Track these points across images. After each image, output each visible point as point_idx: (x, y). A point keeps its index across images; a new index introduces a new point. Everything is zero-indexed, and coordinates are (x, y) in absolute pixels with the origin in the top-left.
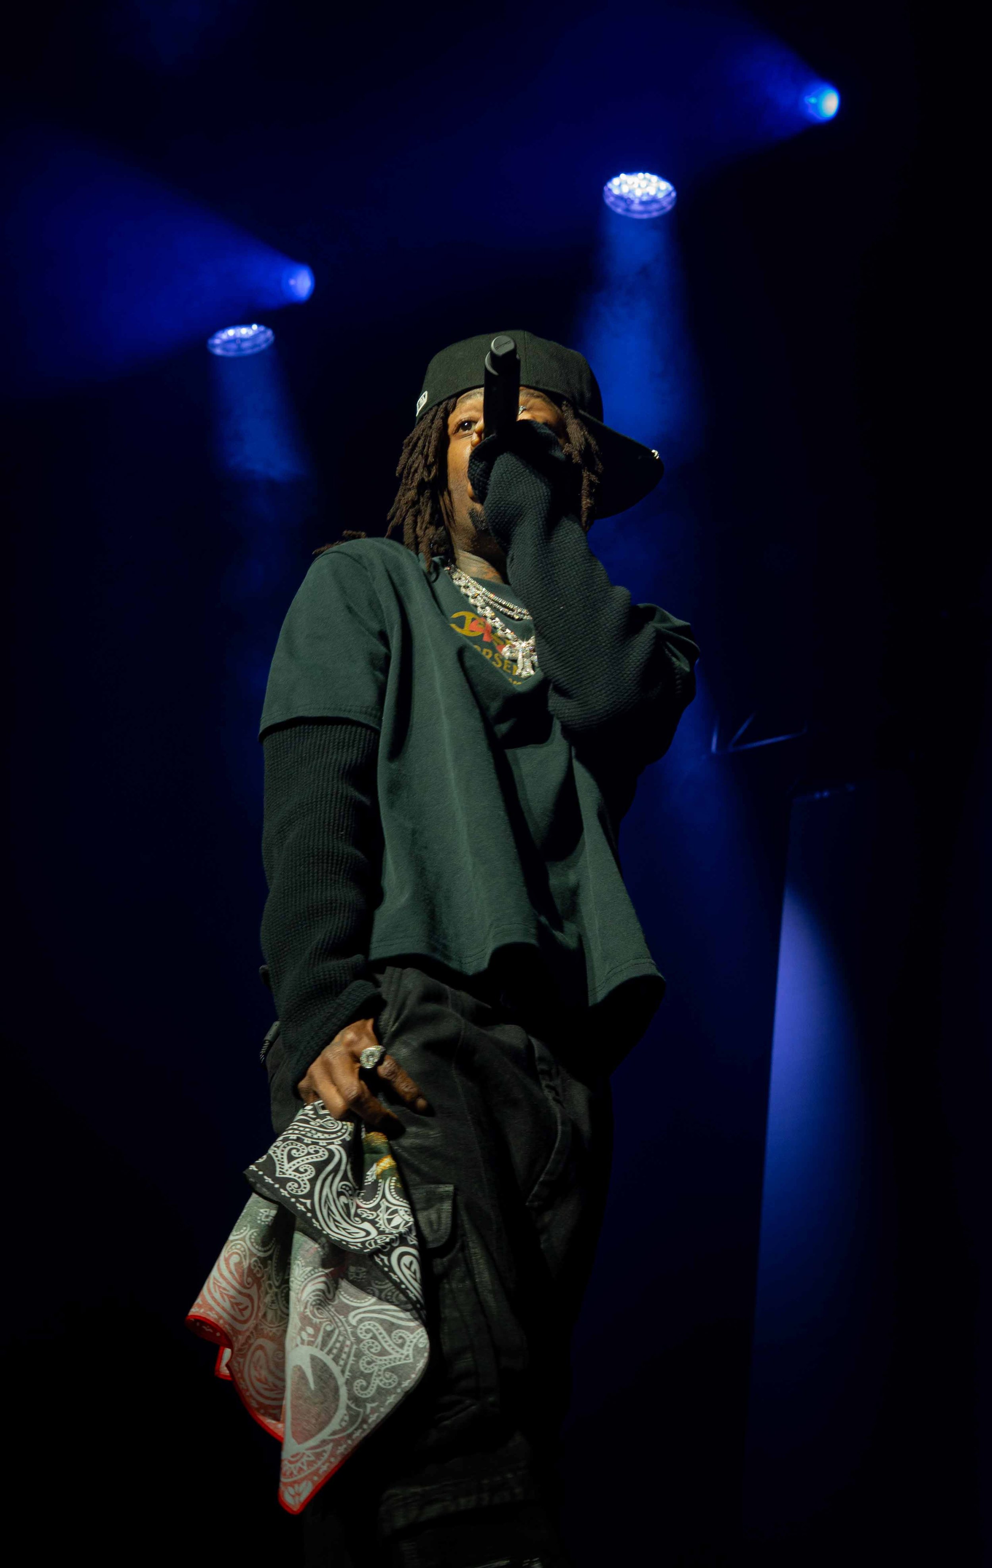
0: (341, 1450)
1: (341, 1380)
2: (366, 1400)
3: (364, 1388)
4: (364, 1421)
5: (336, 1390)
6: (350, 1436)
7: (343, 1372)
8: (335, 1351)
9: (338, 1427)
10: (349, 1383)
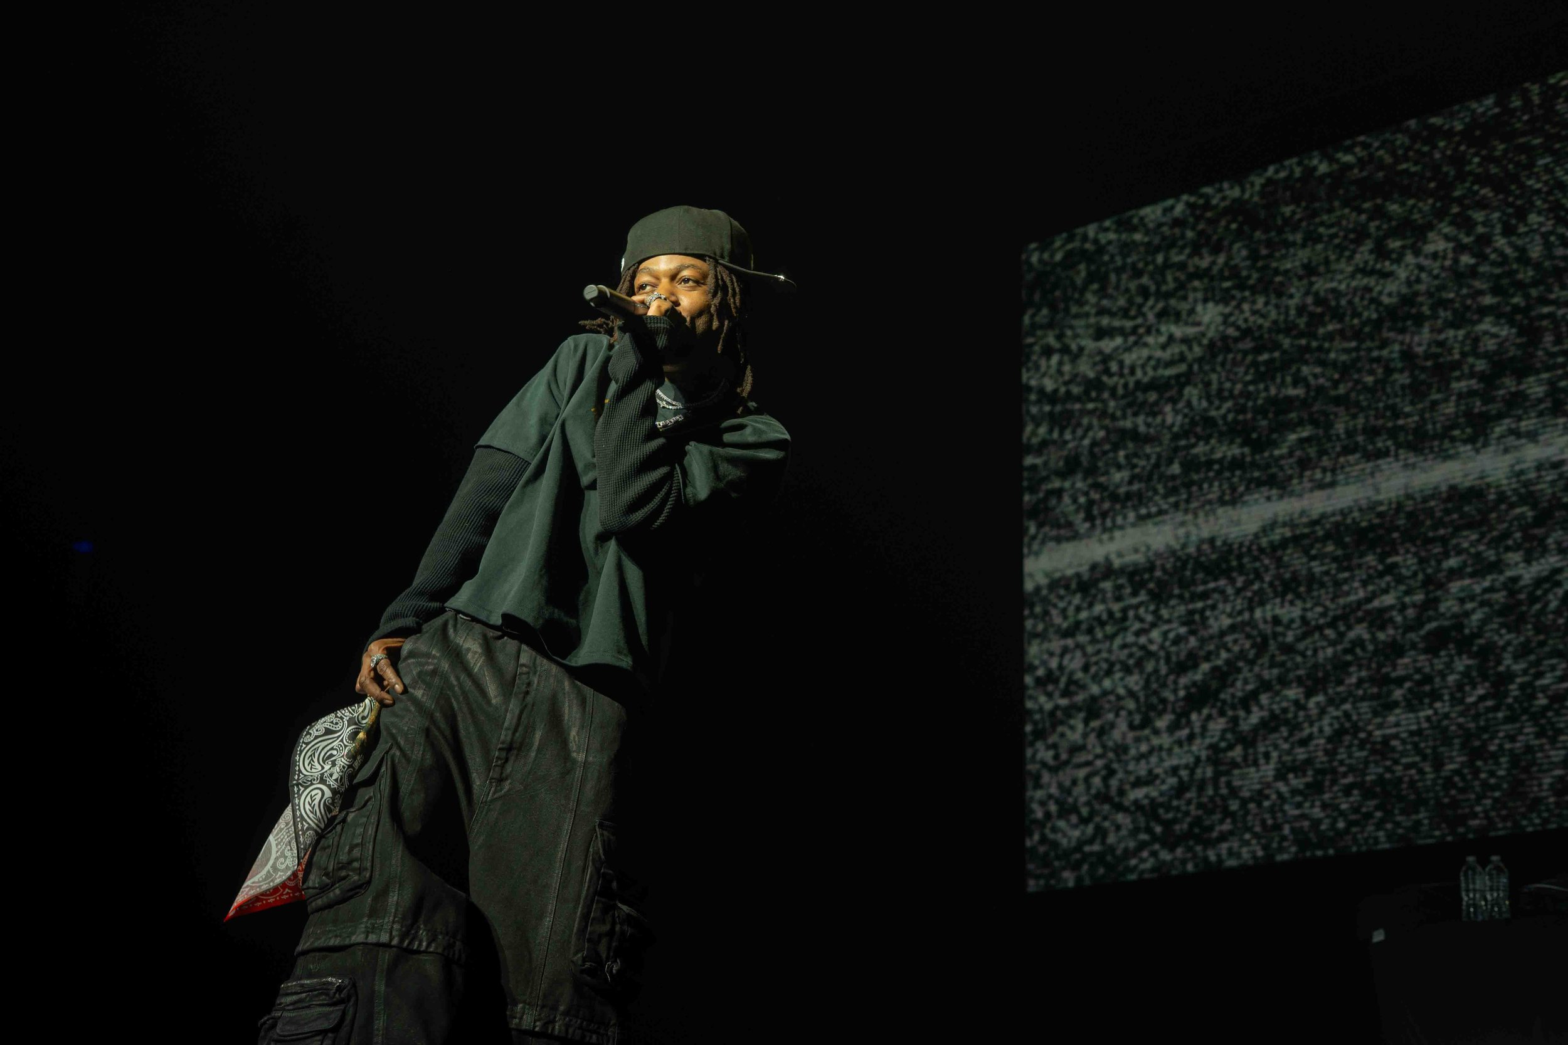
0: (252, 892)
1: (273, 856)
2: (279, 870)
3: (282, 864)
4: (273, 881)
5: (268, 860)
6: (260, 887)
7: (277, 852)
8: (279, 840)
9: (257, 880)
10: (277, 859)
